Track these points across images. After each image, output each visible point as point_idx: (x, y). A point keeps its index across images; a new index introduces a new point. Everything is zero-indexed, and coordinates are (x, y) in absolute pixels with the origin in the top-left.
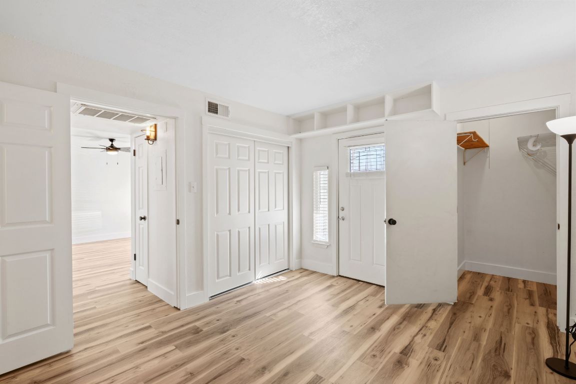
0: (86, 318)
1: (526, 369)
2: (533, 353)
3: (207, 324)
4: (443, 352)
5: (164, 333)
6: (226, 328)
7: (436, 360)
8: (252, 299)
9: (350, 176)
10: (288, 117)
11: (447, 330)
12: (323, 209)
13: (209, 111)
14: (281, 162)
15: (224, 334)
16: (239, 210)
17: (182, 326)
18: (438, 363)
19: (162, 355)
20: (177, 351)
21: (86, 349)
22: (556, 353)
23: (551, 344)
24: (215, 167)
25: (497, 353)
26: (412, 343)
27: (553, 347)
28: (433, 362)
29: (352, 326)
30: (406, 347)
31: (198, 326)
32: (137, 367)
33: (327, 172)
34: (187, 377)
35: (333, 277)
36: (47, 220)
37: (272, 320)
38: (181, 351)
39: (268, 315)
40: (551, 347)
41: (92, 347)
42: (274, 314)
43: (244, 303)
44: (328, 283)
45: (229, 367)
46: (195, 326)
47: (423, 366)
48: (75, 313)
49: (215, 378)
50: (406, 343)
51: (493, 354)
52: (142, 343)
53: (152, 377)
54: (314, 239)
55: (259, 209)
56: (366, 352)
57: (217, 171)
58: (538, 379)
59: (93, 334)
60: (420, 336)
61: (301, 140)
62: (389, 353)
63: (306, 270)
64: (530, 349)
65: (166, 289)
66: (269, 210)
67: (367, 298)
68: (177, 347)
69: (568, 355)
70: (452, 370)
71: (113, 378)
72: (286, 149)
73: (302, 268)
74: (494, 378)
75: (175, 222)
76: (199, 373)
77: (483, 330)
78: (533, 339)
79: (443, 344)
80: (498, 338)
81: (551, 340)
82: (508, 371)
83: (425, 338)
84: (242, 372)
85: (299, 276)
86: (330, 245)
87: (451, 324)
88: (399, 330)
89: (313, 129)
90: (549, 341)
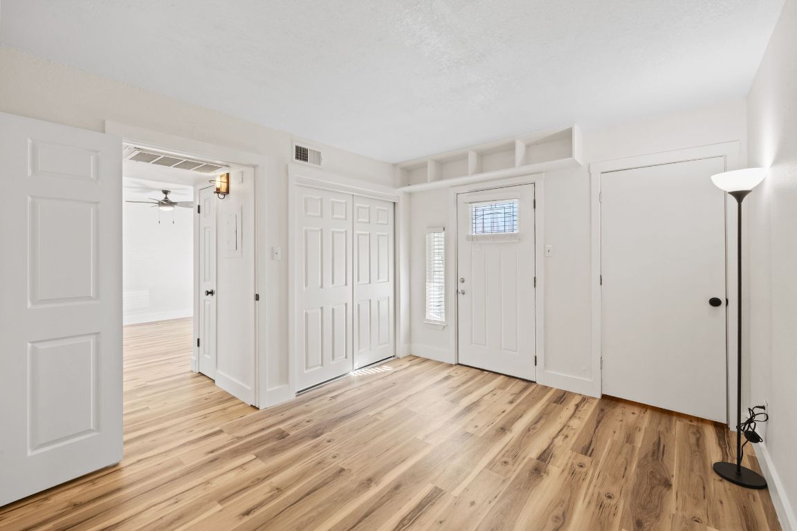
0: (136, 422)
1: (690, 476)
2: (698, 457)
3: (295, 426)
4: (590, 456)
5: (239, 438)
6: (319, 431)
7: (581, 466)
8: (350, 395)
9: (472, 240)
10: (395, 165)
11: (593, 430)
12: (438, 280)
13: (297, 158)
14: (385, 222)
15: (318, 439)
16: (333, 282)
17: (263, 429)
18: (584, 470)
19: (238, 467)
20: (259, 461)
21: (139, 461)
22: (726, 457)
23: (720, 445)
24: (304, 228)
25: (655, 457)
26: (551, 446)
27: (722, 449)
28: (578, 469)
29: (476, 427)
30: (544, 452)
31: (283, 429)
32: (208, 482)
33: (443, 234)
34: (273, 492)
35: (451, 365)
36: (92, 295)
37: (376, 420)
38: (263, 461)
39: (371, 413)
40: (719, 449)
41: (146, 458)
42: (379, 413)
43: (340, 399)
44: (445, 373)
45: (325, 480)
46: (280, 429)
47: (566, 473)
48: (126, 414)
49: (308, 494)
50: (545, 447)
51: (650, 459)
52: (212, 452)
53: (227, 494)
54: (427, 317)
55: (358, 280)
56: (494, 459)
57: (306, 232)
58: (704, 488)
59: (147, 441)
60: (560, 438)
61: (410, 194)
62: (524, 458)
63: (417, 357)
64: (695, 451)
65: (241, 383)
66: (370, 282)
67: (494, 392)
68: (257, 456)
69: (740, 459)
70: (600, 478)
71: (177, 497)
72: (392, 205)
73: (411, 355)
74: (652, 488)
75: (253, 297)
76: (288, 487)
77: (637, 430)
78: (698, 440)
79: (589, 448)
80: (656, 439)
81: (719, 440)
82: (669, 478)
83: (568, 440)
84: (342, 485)
85: (408, 364)
86: (447, 325)
87: (599, 422)
88: (535, 431)
89: (426, 181)
90: (717, 441)
